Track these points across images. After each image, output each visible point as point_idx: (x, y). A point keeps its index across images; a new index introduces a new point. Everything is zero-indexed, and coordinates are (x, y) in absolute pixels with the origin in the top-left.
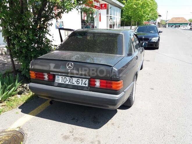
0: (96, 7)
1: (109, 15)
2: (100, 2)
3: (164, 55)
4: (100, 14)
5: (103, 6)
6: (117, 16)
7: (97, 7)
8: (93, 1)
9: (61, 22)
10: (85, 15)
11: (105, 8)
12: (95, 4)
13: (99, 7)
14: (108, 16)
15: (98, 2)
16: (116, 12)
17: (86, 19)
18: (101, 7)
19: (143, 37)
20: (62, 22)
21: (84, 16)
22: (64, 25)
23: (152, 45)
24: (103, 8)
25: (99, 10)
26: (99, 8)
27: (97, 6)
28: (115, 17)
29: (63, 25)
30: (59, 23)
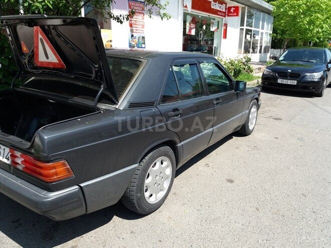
0: (216, 12)
1: (245, 27)
2: (226, 4)
3: (325, 110)
4: (226, 25)
5: (232, 11)
6: (263, 28)
7: (218, 13)
8: (212, 1)
9: (141, 38)
10: (193, 26)
11: (235, 14)
12: (216, 6)
13: (224, 12)
14: (243, 29)
15: (222, 3)
16: (261, 22)
17: (193, 32)
18: (229, 12)
19: (289, 71)
20: (143, 38)
21: (190, 27)
22: (146, 43)
23: (306, 87)
24: (231, 14)
25: (224, 18)
26: (224, 15)
27: (220, 11)
28: (259, 31)
29: (144, 44)
30: (137, 40)
